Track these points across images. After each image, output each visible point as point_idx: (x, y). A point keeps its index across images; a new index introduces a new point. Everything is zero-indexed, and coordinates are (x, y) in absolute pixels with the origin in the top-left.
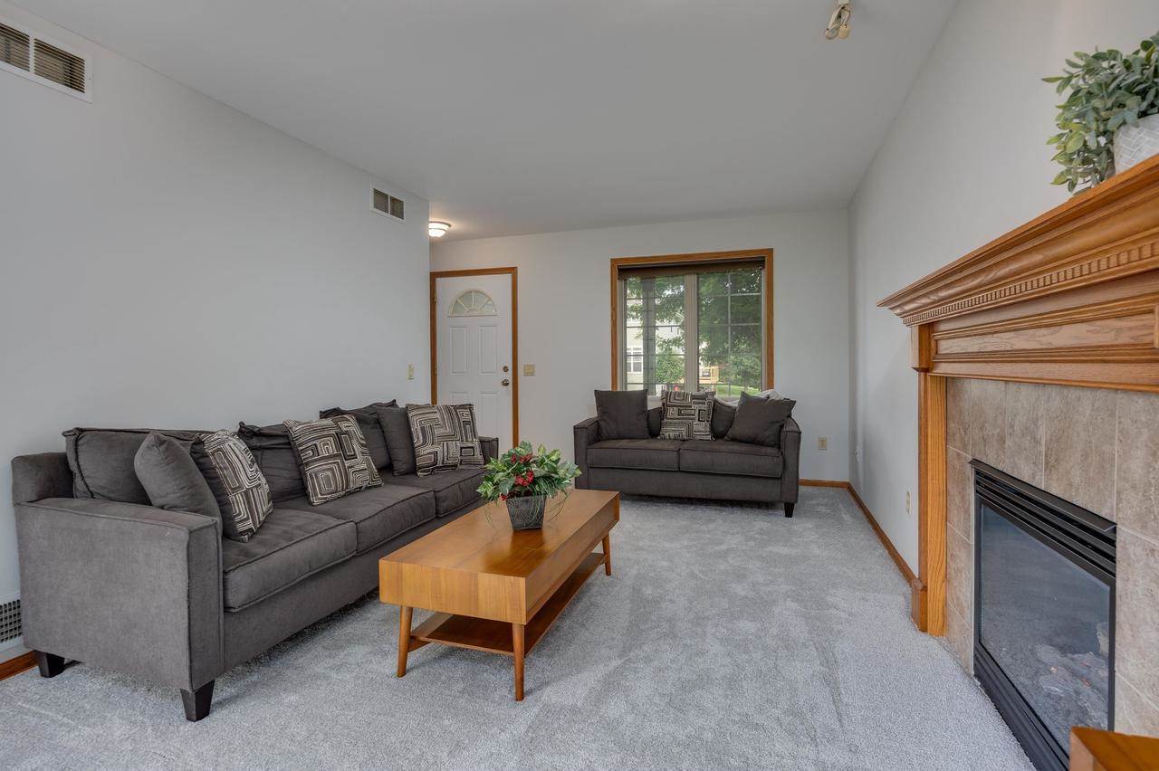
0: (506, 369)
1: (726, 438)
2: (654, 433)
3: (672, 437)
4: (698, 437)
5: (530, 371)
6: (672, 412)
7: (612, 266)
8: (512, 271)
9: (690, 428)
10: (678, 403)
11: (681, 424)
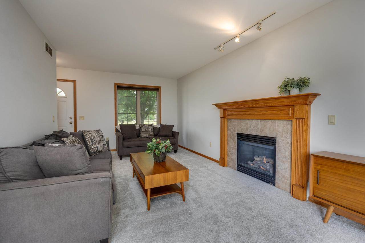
0: (70, 118)
1: (158, 136)
2: (138, 136)
3: (144, 137)
4: (151, 136)
5: (83, 118)
6: (144, 130)
7: (115, 85)
8: (74, 82)
9: (149, 134)
10: (145, 127)
11: (147, 133)
